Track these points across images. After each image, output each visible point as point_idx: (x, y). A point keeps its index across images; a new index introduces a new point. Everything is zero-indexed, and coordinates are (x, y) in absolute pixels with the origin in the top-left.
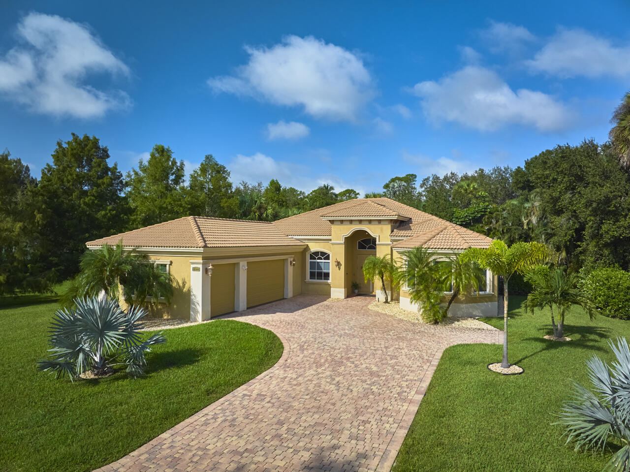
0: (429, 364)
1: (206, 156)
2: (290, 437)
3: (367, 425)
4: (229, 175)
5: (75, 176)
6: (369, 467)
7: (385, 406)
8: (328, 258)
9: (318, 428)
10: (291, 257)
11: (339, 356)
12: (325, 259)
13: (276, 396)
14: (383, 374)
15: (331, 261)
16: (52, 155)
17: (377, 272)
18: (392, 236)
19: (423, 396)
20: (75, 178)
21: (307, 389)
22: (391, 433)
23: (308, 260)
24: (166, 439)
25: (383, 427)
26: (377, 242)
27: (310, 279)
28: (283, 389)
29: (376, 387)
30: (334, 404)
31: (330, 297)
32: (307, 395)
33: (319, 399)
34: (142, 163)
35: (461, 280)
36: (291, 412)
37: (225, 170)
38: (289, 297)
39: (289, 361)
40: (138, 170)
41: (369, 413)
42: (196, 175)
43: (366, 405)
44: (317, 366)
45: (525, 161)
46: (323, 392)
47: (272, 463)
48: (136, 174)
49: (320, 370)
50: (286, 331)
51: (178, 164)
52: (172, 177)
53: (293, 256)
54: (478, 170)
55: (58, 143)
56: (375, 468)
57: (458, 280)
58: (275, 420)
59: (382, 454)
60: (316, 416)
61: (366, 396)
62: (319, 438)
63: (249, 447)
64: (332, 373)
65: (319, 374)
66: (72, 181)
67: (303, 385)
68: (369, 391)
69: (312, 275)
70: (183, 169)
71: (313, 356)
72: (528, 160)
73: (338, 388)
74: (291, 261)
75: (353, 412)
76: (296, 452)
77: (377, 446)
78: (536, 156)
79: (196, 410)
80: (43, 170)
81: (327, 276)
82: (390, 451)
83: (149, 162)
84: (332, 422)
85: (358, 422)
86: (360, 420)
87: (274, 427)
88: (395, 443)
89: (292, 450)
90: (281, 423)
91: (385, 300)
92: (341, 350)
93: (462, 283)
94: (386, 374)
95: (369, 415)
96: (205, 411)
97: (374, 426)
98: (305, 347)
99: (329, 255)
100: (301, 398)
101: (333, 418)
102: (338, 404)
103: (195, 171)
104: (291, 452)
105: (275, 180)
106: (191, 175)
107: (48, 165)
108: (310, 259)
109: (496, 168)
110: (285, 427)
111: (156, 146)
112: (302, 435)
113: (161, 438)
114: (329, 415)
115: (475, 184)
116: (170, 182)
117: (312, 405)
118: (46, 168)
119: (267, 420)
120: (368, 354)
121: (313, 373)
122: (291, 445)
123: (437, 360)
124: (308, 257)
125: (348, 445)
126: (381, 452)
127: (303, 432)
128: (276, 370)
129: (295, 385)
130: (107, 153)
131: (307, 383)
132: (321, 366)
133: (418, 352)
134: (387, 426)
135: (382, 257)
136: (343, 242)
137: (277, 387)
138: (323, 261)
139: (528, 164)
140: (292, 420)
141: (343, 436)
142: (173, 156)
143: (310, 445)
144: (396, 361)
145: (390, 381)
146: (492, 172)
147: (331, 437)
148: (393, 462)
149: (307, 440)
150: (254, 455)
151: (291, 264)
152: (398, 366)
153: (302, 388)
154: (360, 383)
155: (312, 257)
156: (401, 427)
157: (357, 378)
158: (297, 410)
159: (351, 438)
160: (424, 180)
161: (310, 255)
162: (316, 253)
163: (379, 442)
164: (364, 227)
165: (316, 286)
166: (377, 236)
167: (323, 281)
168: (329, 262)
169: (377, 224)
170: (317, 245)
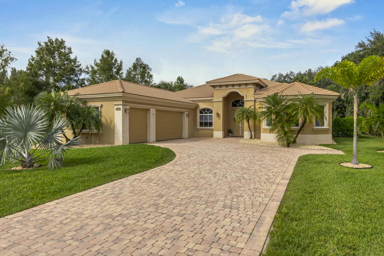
0: (289, 164)
1: (137, 58)
2: (166, 205)
3: (240, 198)
4: (151, 70)
5: (48, 62)
6: (244, 231)
7: (256, 186)
8: (211, 112)
9: (194, 200)
10: (187, 111)
11: (217, 160)
12: (209, 113)
13: (162, 179)
14: (253, 169)
15: (214, 115)
16: (35, 51)
17: (245, 117)
18: (255, 94)
19: (289, 181)
20: (48, 63)
21: (189, 176)
22: (263, 204)
23: (199, 115)
24: (49, 206)
25: (256, 200)
26: (245, 99)
27: (200, 126)
28: (170, 176)
29: (247, 175)
30: (211, 185)
31: (213, 137)
32: (188, 179)
33: (199, 181)
34: (96, 61)
35: (308, 114)
36: (172, 189)
37: (148, 67)
38: (185, 137)
39: (178, 162)
40: (93, 65)
41: (242, 190)
42: (130, 71)
43: (238, 185)
44: (199, 165)
45: (342, 57)
46: (202, 178)
47: (141, 226)
48: (92, 68)
49: (201, 167)
50: (180, 149)
51: (119, 62)
52: (115, 70)
53: (188, 110)
54: (307, 70)
55: (38, 42)
56: (251, 232)
57: (305, 114)
58: (157, 194)
59: (257, 220)
60: (194, 192)
61: (239, 180)
62: (194, 206)
63: (124, 212)
64: (211, 168)
65: (200, 168)
66: (46, 65)
67: (186, 174)
68: (241, 177)
69: (201, 124)
70: (122, 65)
71: (197, 160)
72: (344, 56)
73: (215, 176)
74: (187, 114)
75: (228, 190)
76: (169, 216)
77: (251, 213)
78: (349, 54)
79: (90, 187)
80: (29, 60)
81: (211, 124)
82: (265, 218)
83: (101, 60)
84: (208, 196)
85: (232, 196)
86: (234, 195)
87: (154, 198)
88: (269, 212)
89: (166, 215)
90: (161, 196)
91: (250, 137)
92: (218, 157)
93: (308, 116)
94: (254, 169)
95: (241, 192)
96: (98, 188)
97: (247, 199)
98: (192, 156)
99: (212, 110)
100: (183, 181)
101: (209, 193)
102: (214, 185)
103: (130, 68)
104: (163, 217)
105: (180, 76)
106: (128, 70)
107: (32, 56)
108: (200, 114)
109: (320, 67)
110: (164, 198)
111: (105, 50)
112: (178, 204)
113: (45, 205)
114: (206, 191)
115: (306, 77)
116: (114, 73)
117: (191, 185)
118: (30, 59)
119: (148, 194)
120: (239, 159)
121: (196, 168)
122: (165, 212)
123: (295, 162)
124: (198, 112)
125: (222, 212)
126: (256, 218)
127: (179, 202)
128: (167, 166)
129: (180, 174)
130: (71, 50)
131: (190, 173)
132: (202, 164)
133: (279, 159)
134: (260, 199)
135: (248, 107)
136: (221, 100)
137: (164, 175)
138: (208, 114)
139: (343, 59)
140: (172, 194)
141: (217, 205)
142: (115, 57)
143: (184, 212)
144: (262, 162)
145: (258, 173)
146: (317, 69)
147: (205, 206)
148: (270, 227)
149: (182, 208)
150: (126, 219)
151: (187, 116)
152: (264, 165)
153: (186, 176)
154: (233, 173)
155: (201, 112)
156: (273, 200)
157: (231, 170)
158: (178, 188)
159: (224, 207)
160: (273, 76)
161: (200, 111)
162: (204, 110)
163: (252, 210)
164: (236, 89)
165: (204, 131)
166: (245, 95)
167: (208, 128)
168: (212, 115)
169: (244, 87)
170: (204, 104)
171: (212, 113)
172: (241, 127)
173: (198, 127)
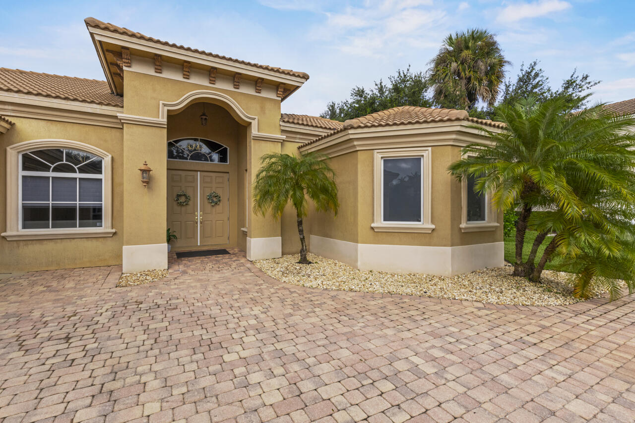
12: (83, 171)
15: (110, 177)
26: (252, 133)
27: (24, 227)
69: (35, 216)
81: (92, 215)
99: (100, 160)
108: (25, 169)
124: (14, 161)
136: (164, 120)
138: (78, 175)
155: (29, 162)
162: (50, 154)
164: (221, 91)
165: (49, 246)
166: (254, 119)
167: (78, 230)
168: (101, 180)
169: (251, 91)
170: (55, 128)
171: (100, 172)
172: (201, 223)
173: (15, 226)
